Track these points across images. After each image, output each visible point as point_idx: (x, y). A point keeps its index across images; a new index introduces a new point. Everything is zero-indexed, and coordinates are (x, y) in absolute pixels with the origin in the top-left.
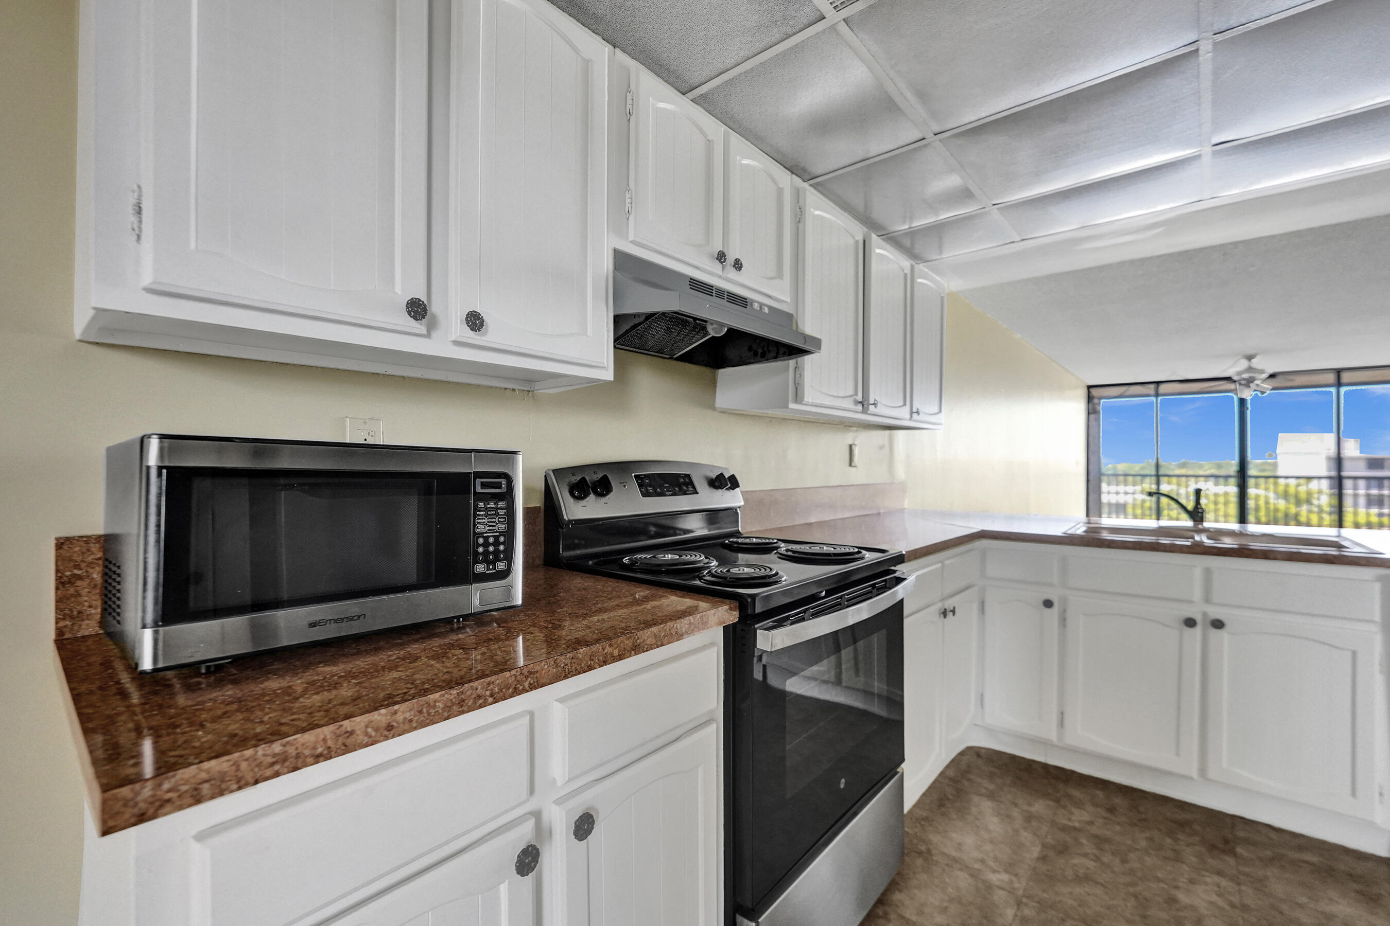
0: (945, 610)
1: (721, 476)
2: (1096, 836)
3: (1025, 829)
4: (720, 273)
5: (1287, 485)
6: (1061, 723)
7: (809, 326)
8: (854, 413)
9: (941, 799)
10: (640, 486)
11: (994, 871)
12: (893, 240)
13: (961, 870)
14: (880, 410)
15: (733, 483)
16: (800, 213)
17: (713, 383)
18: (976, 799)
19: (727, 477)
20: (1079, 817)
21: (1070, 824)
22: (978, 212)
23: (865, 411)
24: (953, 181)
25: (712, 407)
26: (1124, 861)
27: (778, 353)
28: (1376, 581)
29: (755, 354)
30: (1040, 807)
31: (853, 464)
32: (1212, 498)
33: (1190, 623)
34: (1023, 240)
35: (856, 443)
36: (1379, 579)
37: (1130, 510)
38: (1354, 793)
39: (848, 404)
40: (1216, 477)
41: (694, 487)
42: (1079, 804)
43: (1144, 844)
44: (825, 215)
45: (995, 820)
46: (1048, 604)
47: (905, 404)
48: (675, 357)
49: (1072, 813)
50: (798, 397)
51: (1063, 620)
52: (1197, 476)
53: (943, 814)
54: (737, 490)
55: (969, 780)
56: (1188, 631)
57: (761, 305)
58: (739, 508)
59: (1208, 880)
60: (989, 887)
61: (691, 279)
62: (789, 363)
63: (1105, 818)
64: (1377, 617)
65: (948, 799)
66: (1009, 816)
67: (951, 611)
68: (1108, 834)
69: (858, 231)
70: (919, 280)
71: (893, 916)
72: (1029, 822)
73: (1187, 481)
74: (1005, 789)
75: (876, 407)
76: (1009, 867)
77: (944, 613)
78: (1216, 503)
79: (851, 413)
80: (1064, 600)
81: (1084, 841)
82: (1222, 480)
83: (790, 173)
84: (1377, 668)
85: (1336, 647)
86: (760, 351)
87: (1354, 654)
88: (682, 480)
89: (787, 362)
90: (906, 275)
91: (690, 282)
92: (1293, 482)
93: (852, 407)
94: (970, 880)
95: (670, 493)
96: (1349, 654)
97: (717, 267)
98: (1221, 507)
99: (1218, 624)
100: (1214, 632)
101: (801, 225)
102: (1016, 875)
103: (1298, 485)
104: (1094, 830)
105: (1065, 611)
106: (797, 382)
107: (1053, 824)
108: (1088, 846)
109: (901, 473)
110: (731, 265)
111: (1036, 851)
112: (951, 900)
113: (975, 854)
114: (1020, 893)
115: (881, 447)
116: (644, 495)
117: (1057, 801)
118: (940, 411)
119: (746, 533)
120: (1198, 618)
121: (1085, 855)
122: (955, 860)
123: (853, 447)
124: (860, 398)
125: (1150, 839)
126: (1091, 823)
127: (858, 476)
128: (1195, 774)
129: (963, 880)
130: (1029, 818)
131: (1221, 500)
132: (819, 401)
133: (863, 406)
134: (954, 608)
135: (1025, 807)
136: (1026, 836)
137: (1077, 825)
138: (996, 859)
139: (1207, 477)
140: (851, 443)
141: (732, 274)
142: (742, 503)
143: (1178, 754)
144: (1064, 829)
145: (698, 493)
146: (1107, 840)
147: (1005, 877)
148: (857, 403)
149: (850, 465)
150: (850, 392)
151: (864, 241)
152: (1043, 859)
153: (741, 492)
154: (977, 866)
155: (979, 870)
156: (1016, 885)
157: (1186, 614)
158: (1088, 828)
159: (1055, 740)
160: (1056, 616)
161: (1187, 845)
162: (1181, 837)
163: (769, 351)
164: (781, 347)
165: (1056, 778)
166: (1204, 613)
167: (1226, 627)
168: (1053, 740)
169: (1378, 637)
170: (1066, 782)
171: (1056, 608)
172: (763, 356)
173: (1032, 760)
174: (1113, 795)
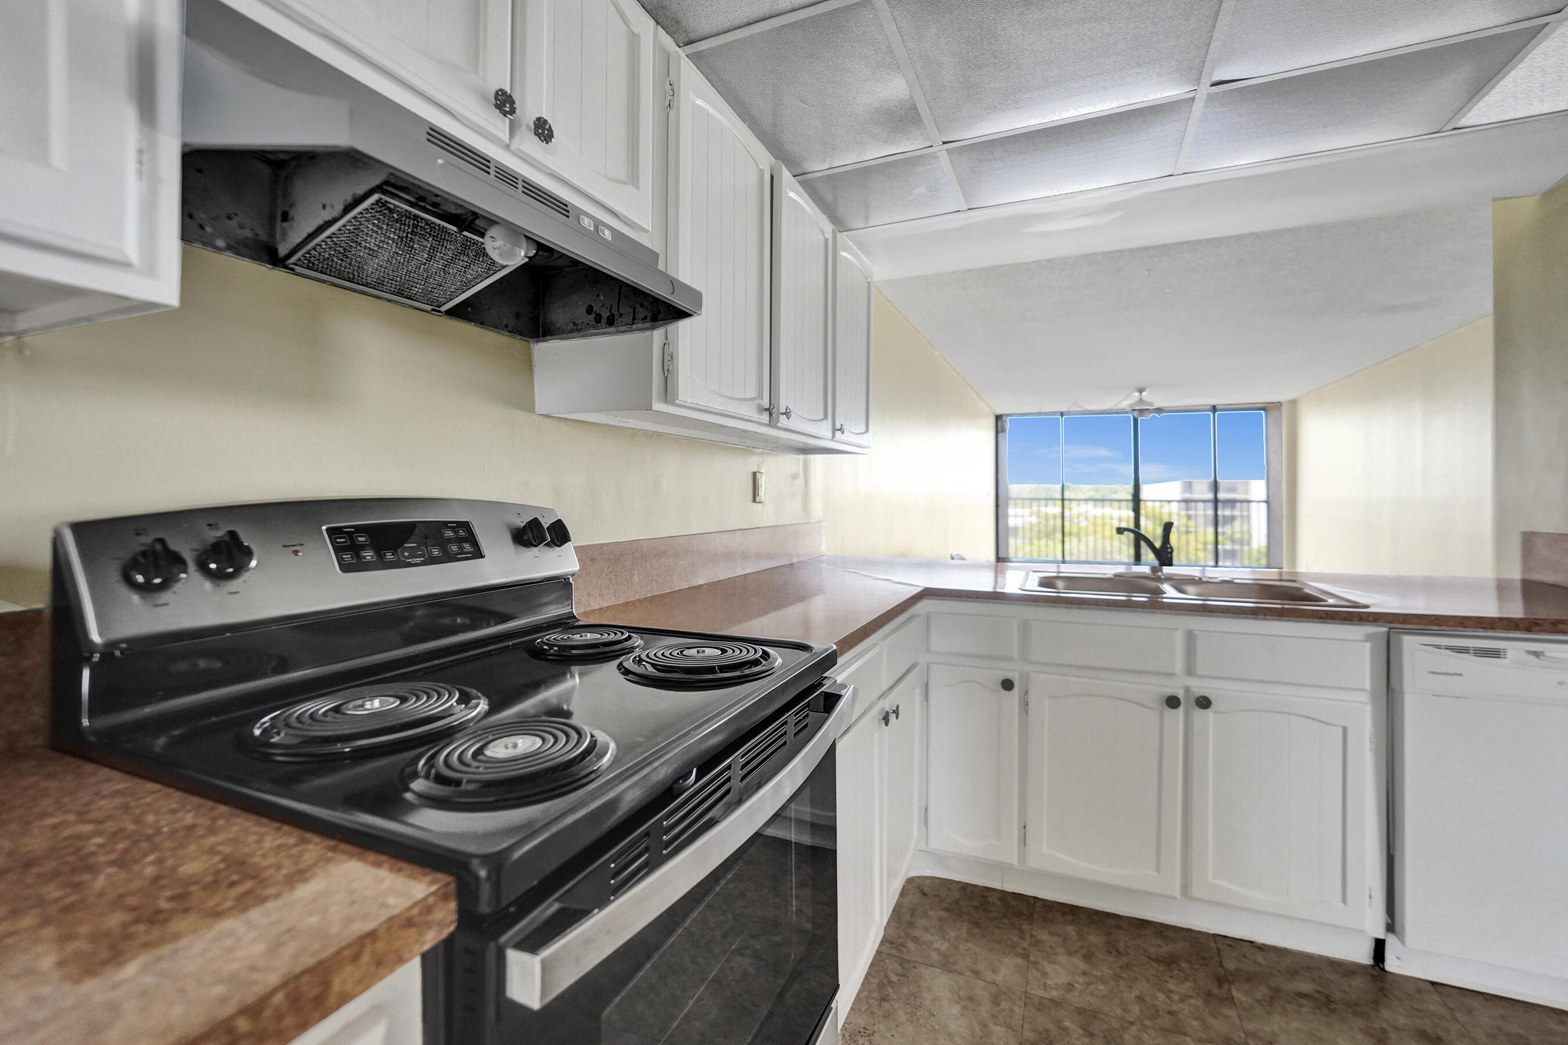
0: (887, 713)
1: (535, 523)
2: (1078, 1010)
3: (995, 1018)
4: (505, 137)
5: (1154, 508)
6: (1023, 840)
7: (686, 273)
8: (757, 425)
9: (881, 986)
10: (338, 550)
12: (809, 185)
14: (791, 423)
15: (559, 534)
16: (672, 93)
17: (528, 365)
18: (927, 972)
19: (546, 526)
20: (1055, 977)
21: (1046, 995)
22: (923, 152)
23: (773, 422)
24: (897, 87)
25: (529, 407)
27: (634, 319)
28: (1367, 641)
29: (598, 319)
30: (1007, 970)
31: (758, 500)
32: (1091, 520)
33: (1173, 702)
34: (969, 209)
35: (762, 471)
36: (1369, 638)
37: (1020, 533)
38: (1344, 900)
39: (749, 411)
40: (1095, 500)
41: (475, 544)
42: (1050, 955)
43: (1136, 1011)
44: (711, 110)
46: (1007, 685)
47: (826, 417)
48: (444, 308)
49: (1045, 974)
50: (668, 393)
51: (1025, 705)
52: (1079, 500)
53: (887, 1016)
54: (569, 546)
55: (916, 940)
56: (1170, 712)
57: (598, 223)
58: (573, 575)
61: (431, 129)
62: (652, 336)
63: (1084, 973)
64: (1367, 686)
65: (890, 982)
66: (971, 998)
67: (894, 712)
68: (1092, 1001)
69: (765, 159)
70: (844, 254)
72: (998, 1003)
73: (1070, 504)
74: (961, 947)
75: (788, 418)
77: (886, 720)
78: (1095, 524)
79: (754, 424)
80: (1026, 677)
81: (1067, 1023)
82: (1099, 504)
83: (652, 22)
84: (1367, 745)
85: (1326, 723)
86: (605, 314)
87: (1345, 729)
88: (449, 534)
89: (648, 333)
90: (826, 240)
91: (429, 134)
92: (1157, 504)
93: (754, 415)
95: (419, 560)
96: (1340, 730)
97: (499, 125)
98: (1099, 529)
99: (1204, 703)
100: (1198, 713)
101: (672, 113)
103: (1161, 507)
104: (1076, 999)
105: (1027, 693)
106: (666, 369)
107: (1027, 998)
108: (1075, 1034)
109: (818, 509)
110: (528, 127)
115: (795, 477)
116: (345, 568)
117: (1026, 954)
119: (586, 614)
120: (1180, 694)
123: (758, 475)
124: (766, 403)
125: (1140, 998)
126: (1070, 986)
127: (766, 514)
128: (1177, 892)
130: (996, 995)
131: (1099, 522)
132: (702, 402)
133: (771, 415)
134: (898, 707)
135: (991, 977)
137: (1055, 994)
139: (1087, 500)
140: (755, 470)
141: (531, 145)
142: (576, 568)
143: (1158, 869)
144: (1041, 1006)
145: (482, 557)
146: (1094, 1015)
148: (762, 410)
149: (754, 501)
150: (753, 394)
151: (772, 177)
153: (575, 548)
157: (1170, 691)
158: (1069, 996)
159: (1016, 863)
160: (1016, 700)
161: (1182, 1001)
162: (1171, 986)
163: (621, 315)
164: (639, 308)
165: (1019, 914)
166: (1187, 689)
167: (1213, 706)
168: (1013, 865)
169: (1368, 709)
170: (1030, 918)
171: (1016, 690)
172: (611, 322)
173: (987, 888)
174: (1086, 929)
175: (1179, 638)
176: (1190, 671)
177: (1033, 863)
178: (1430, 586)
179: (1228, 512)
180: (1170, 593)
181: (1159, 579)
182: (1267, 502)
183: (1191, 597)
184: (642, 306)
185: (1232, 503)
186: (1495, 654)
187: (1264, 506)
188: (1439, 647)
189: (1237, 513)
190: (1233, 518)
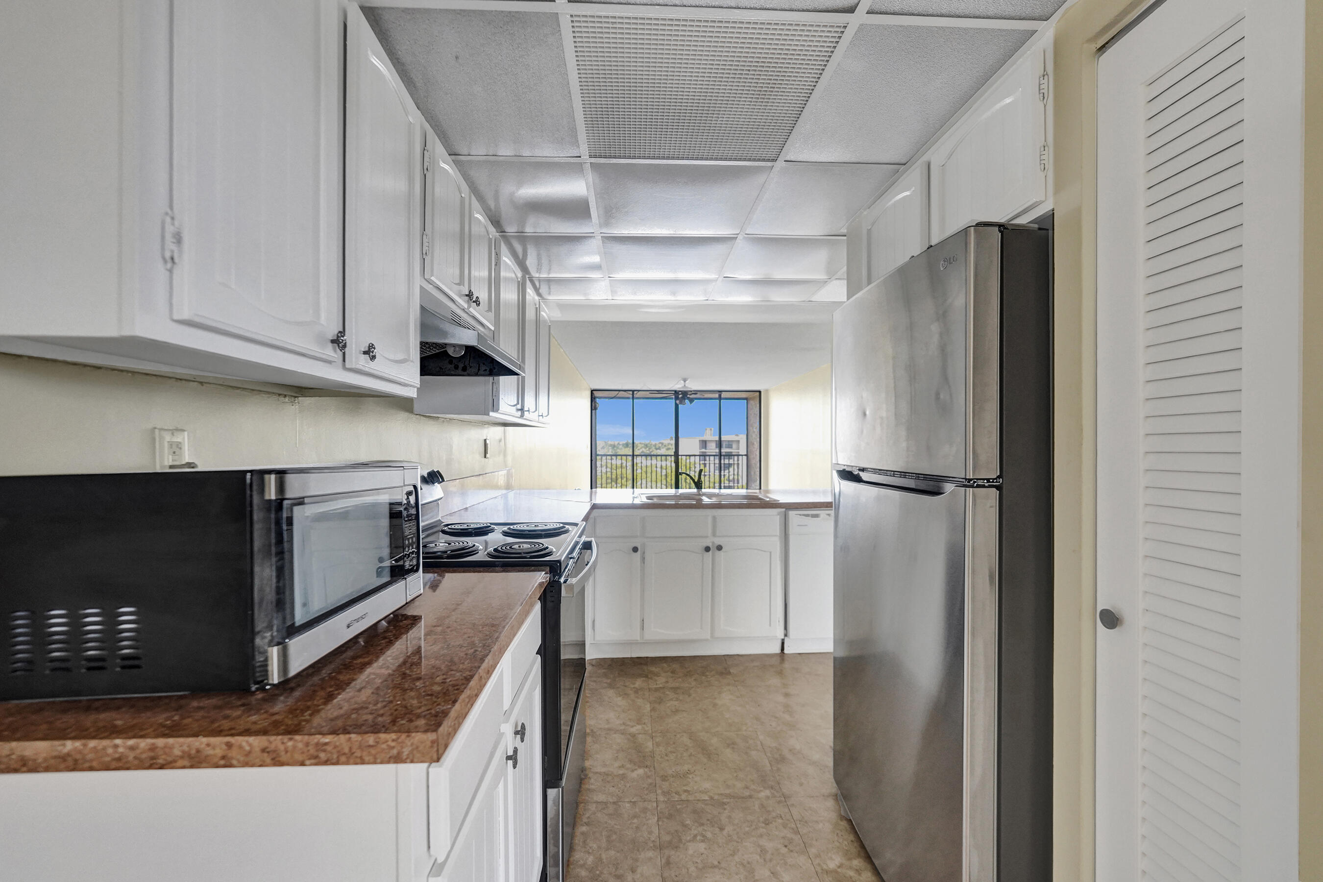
2: (671, 688)
3: (637, 697)
4: (467, 308)
6: (642, 626)
8: (518, 419)
11: (632, 727)
12: (532, 281)
13: (615, 733)
15: (440, 477)
16: (498, 259)
20: (661, 681)
21: (657, 686)
23: (522, 416)
24: (596, 259)
26: (689, 696)
27: (479, 370)
29: (456, 367)
30: (639, 683)
33: (707, 549)
34: (612, 299)
35: (488, 438)
36: (779, 514)
38: (771, 625)
39: (515, 411)
42: (657, 675)
43: (694, 683)
44: (508, 263)
45: (620, 699)
46: (635, 550)
47: (536, 409)
49: (656, 680)
50: (494, 407)
51: (643, 559)
56: (706, 554)
58: (440, 499)
59: (725, 689)
60: (634, 736)
61: (451, 311)
62: (488, 379)
63: (672, 677)
64: (778, 534)
66: (625, 694)
68: (677, 685)
69: (520, 275)
70: (542, 313)
71: (590, 775)
72: (638, 693)
74: (617, 679)
75: (526, 414)
76: (639, 721)
79: (516, 418)
80: (643, 546)
81: (667, 693)
83: (492, 226)
84: (778, 559)
85: (763, 551)
86: (461, 365)
87: (771, 553)
89: (486, 378)
90: (537, 309)
91: (451, 313)
93: (517, 413)
94: (622, 736)
96: (769, 553)
97: (466, 303)
99: (719, 548)
100: (718, 552)
101: (498, 268)
102: (644, 724)
104: (670, 685)
105: (644, 553)
106: (493, 395)
107: (650, 689)
108: (671, 695)
109: (510, 461)
110: (474, 301)
111: (648, 707)
112: (618, 751)
113: (618, 722)
114: (650, 732)
115: (500, 441)
117: (646, 676)
118: (548, 414)
120: (710, 545)
121: (672, 700)
122: (609, 729)
123: (487, 441)
124: (520, 406)
125: (695, 680)
126: (667, 682)
127: (490, 465)
129: (618, 739)
130: (636, 691)
132: (504, 410)
133: (521, 413)
135: (632, 686)
136: (640, 702)
137: (661, 686)
138: (630, 720)
140: (485, 438)
141: (473, 308)
142: (442, 495)
143: (701, 627)
144: (657, 690)
146: (678, 688)
147: (639, 727)
148: (518, 410)
149: (485, 457)
150: (516, 403)
151: (523, 283)
152: (653, 709)
154: (622, 727)
155: (624, 729)
156: (647, 729)
157: (705, 545)
158: (667, 685)
159: (639, 639)
160: (639, 556)
161: (711, 677)
162: (707, 674)
163: (471, 367)
164: (481, 365)
165: (641, 664)
166: (713, 543)
167: (723, 550)
168: (637, 640)
169: (778, 543)
170: (646, 664)
171: (639, 552)
172: (464, 369)
173: (624, 658)
174: (671, 664)
175: (710, 520)
176: (714, 535)
177: (648, 636)
178: (801, 492)
179: (727, 461)
180: (706, 500)
181: (700, 495)
182: (747, 455)
183: (714, 500)
184: (484, 364)
185: (729, 455)
186: (817, 516)
187: (745, 458)
188: (800, 515)
189: (731, 461)
190: (730, 465)
